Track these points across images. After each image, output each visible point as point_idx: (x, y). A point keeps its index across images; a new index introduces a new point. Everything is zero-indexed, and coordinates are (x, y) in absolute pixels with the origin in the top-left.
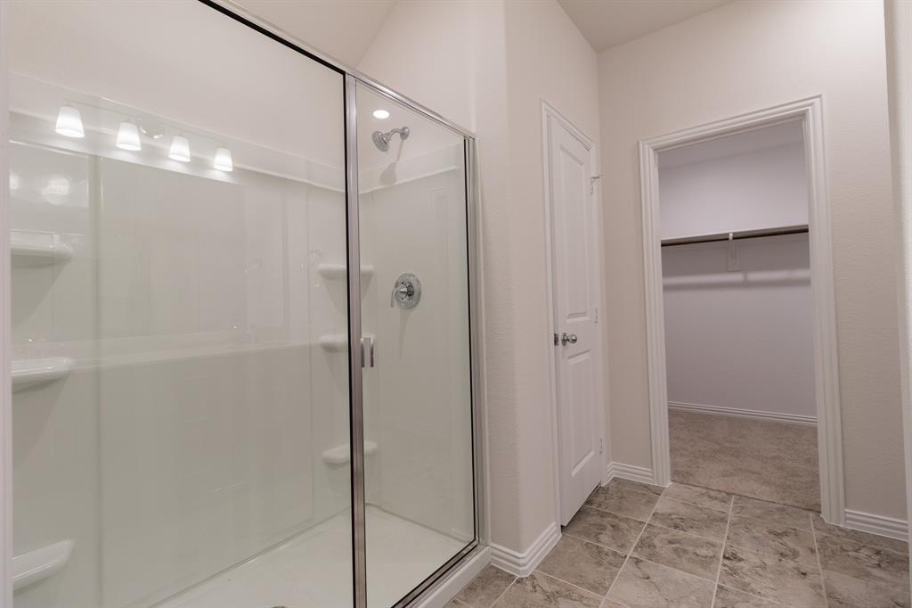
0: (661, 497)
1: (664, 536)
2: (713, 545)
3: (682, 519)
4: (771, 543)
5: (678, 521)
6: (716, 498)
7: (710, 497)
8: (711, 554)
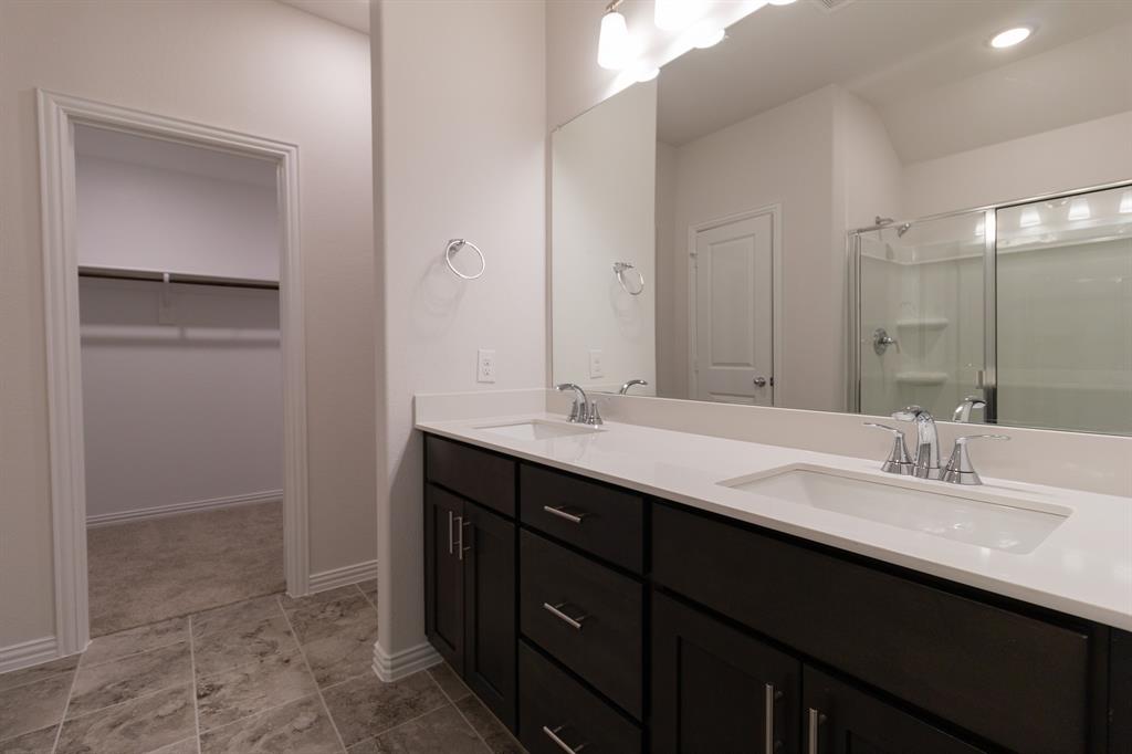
0: (77, 672)
1: (101, 724)
2: (179, 692)
3: (124, 683)
4: (248, 648)
5: (119, 689)
6: (167, 630)
7: (159, 633)
8: (181, 704)
